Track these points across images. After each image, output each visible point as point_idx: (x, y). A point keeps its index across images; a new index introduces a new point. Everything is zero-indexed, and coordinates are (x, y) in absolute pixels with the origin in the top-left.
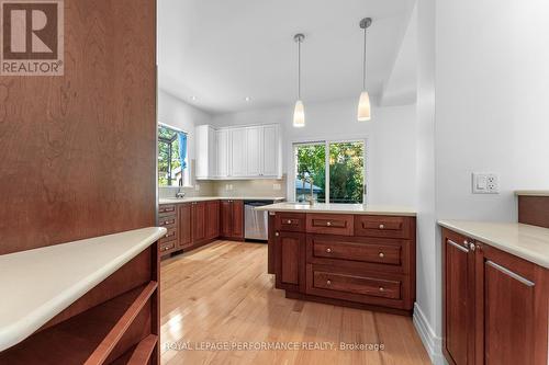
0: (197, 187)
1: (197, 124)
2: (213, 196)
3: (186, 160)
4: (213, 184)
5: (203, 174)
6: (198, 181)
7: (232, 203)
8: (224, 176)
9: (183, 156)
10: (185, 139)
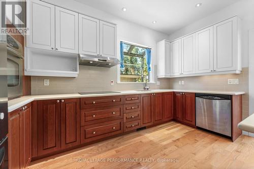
0: (158, 83)
1: (158, 41)
2: (169, 89)
3: (151, 66)
4: (169, 81)
5: (162, 74)
6: (159, 78)
7: (184, 95)
8: (177, 74)
9: (149, 63)
10: (149, 52)
